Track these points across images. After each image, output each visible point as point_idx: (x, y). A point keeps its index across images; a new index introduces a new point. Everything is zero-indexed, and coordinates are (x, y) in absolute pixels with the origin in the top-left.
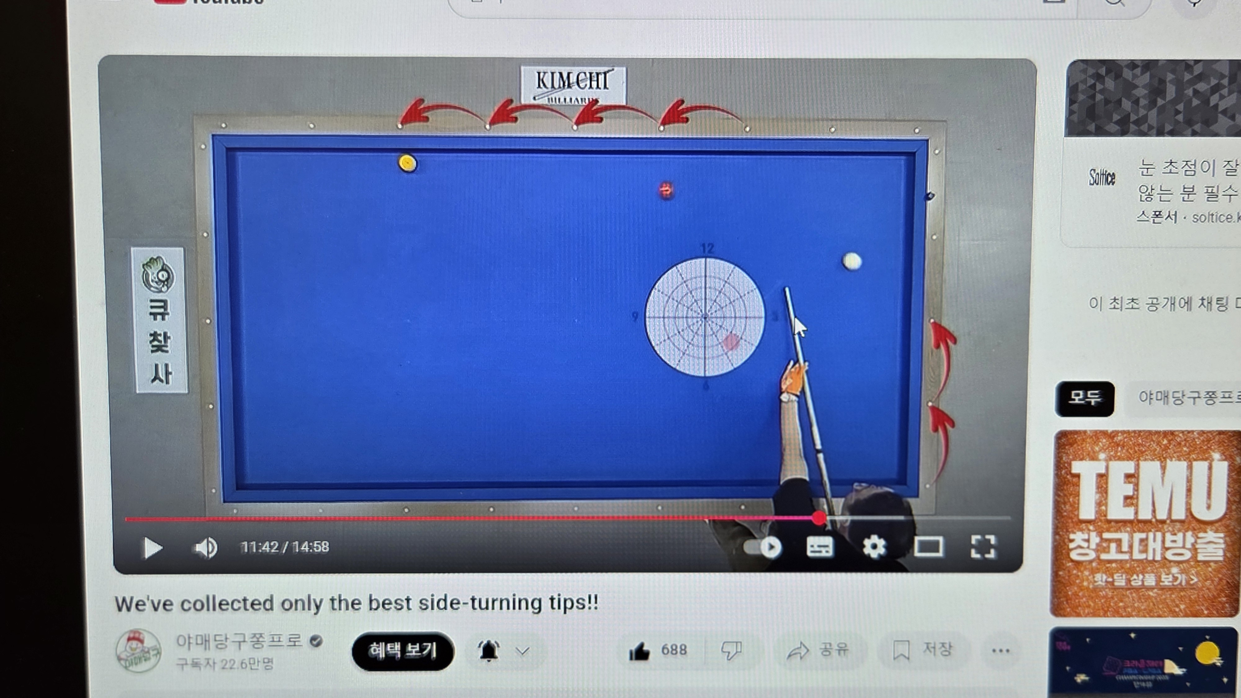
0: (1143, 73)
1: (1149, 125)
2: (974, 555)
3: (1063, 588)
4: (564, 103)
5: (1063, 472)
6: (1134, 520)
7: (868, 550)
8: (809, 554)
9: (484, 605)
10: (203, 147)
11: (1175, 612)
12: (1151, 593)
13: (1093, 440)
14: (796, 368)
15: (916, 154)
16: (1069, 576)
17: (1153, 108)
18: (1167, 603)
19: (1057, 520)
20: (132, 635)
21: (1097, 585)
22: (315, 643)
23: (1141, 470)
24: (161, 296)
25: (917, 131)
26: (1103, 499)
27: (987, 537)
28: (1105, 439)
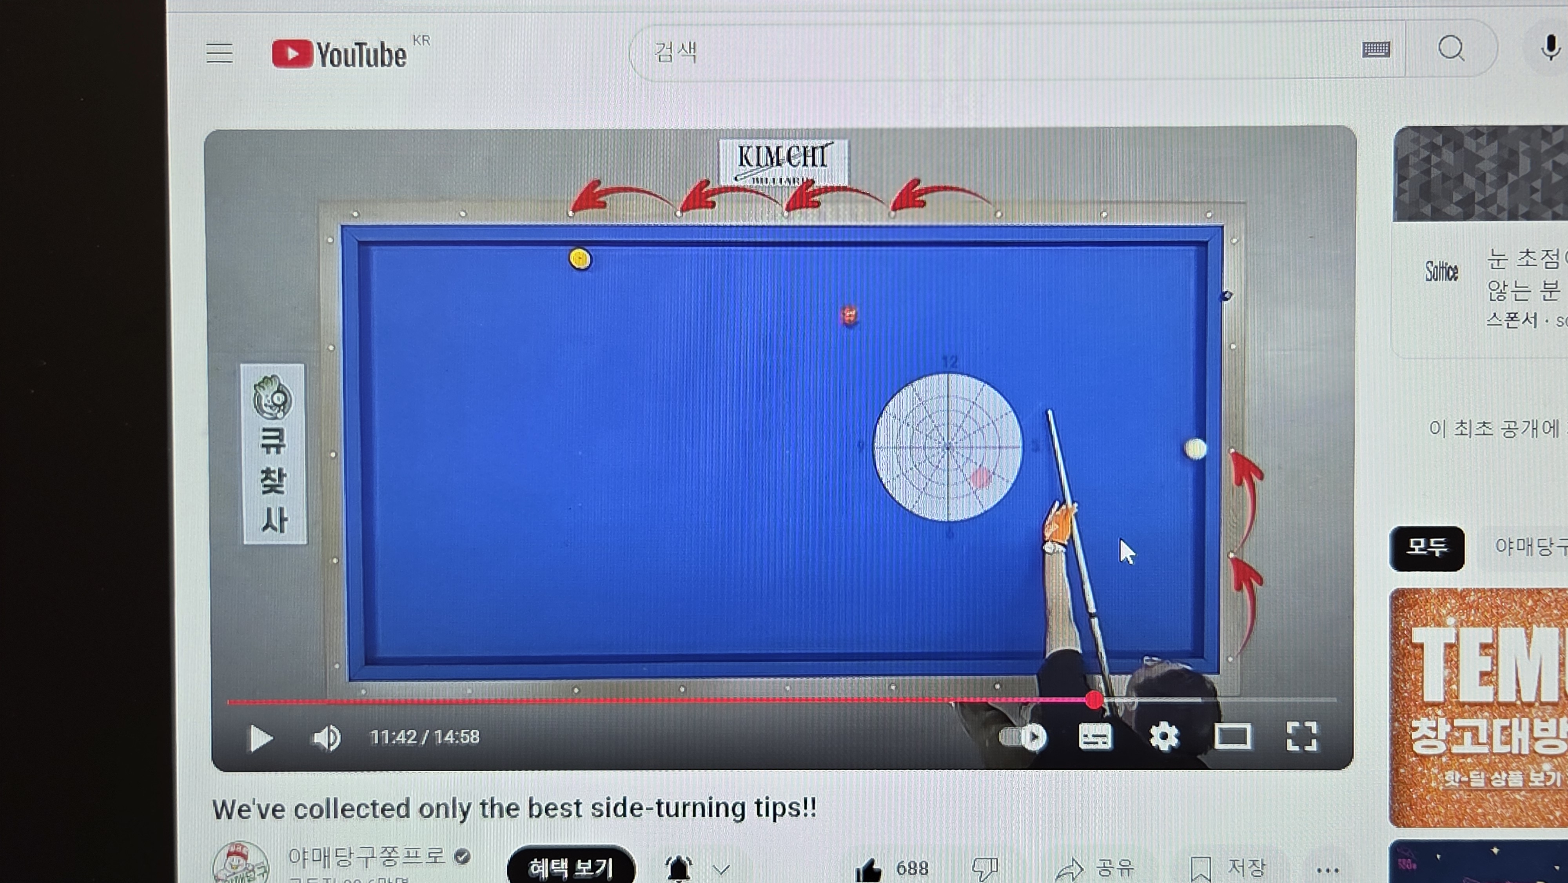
0: (1488, 143)
1: (1498, 206)
2: (1291, 747)
3: (1405, 790)
4: (772, 184)
5: (1401, 642)
6: (1493, 702)
7: (1156, 741)
8: (1082, 746)
9: (672, 811)
10: (330, 240)
11: (1549, 819)
12: (1518, 797)
13: (1439, 601)
14: (1062, 512)
15: (1209, 243)
16: (1412, 775)
17: (1504, 185)
18: (1539, 809)
19: (1396, 702)
20: (232, 850)
21: (1449, 787)
22: (460, 859)
23: (1500, 638)
24: (277, 423)
25: (1209, 215)
26: (1453, 676)
27: (1307, 724)
28: (1455, 599)
